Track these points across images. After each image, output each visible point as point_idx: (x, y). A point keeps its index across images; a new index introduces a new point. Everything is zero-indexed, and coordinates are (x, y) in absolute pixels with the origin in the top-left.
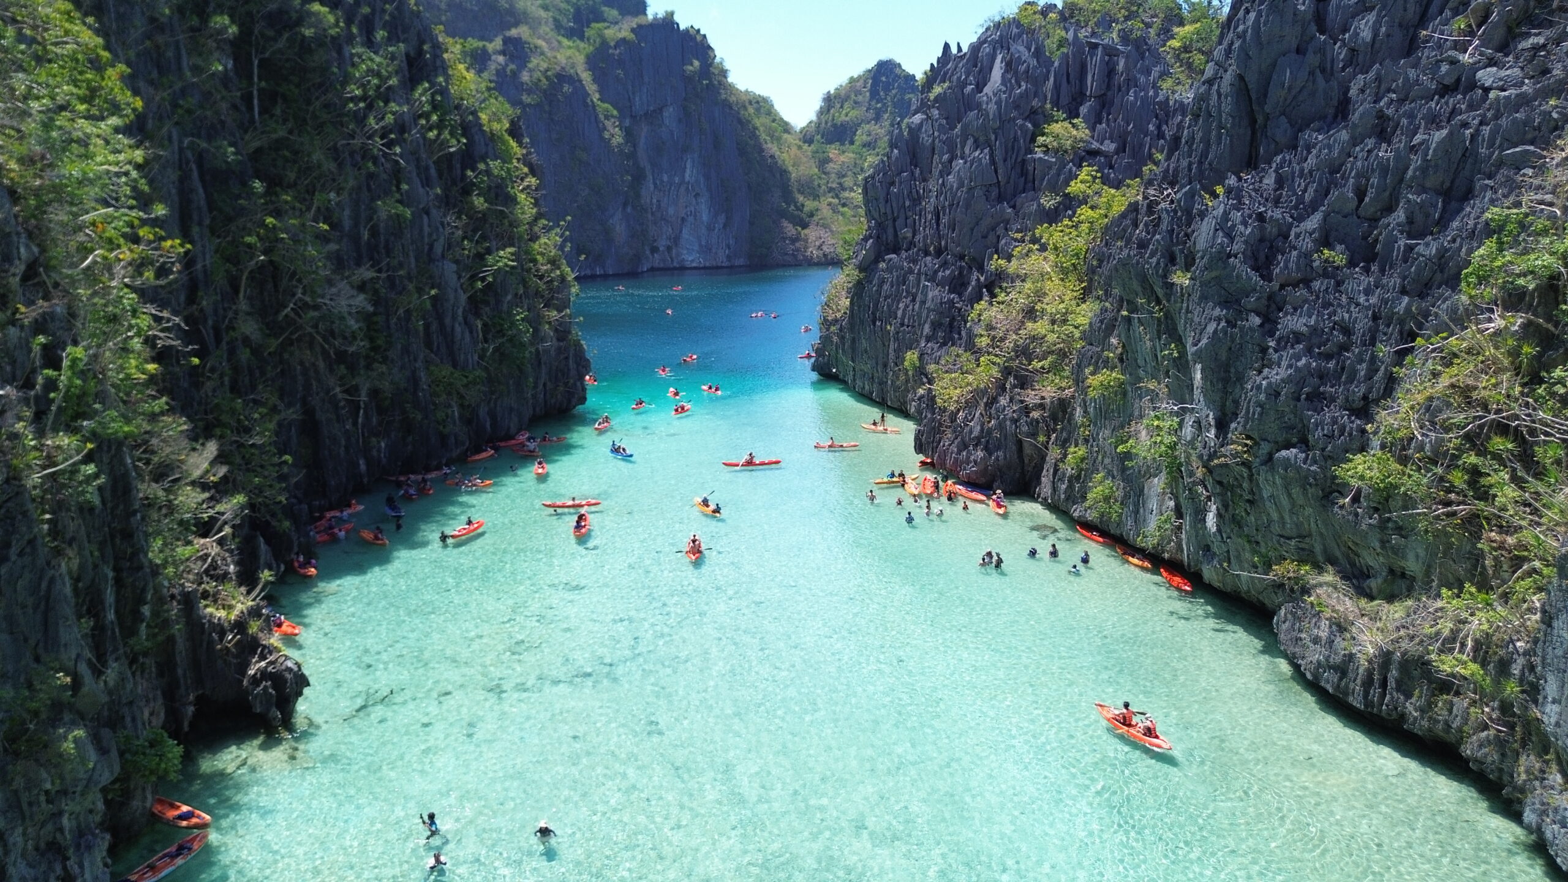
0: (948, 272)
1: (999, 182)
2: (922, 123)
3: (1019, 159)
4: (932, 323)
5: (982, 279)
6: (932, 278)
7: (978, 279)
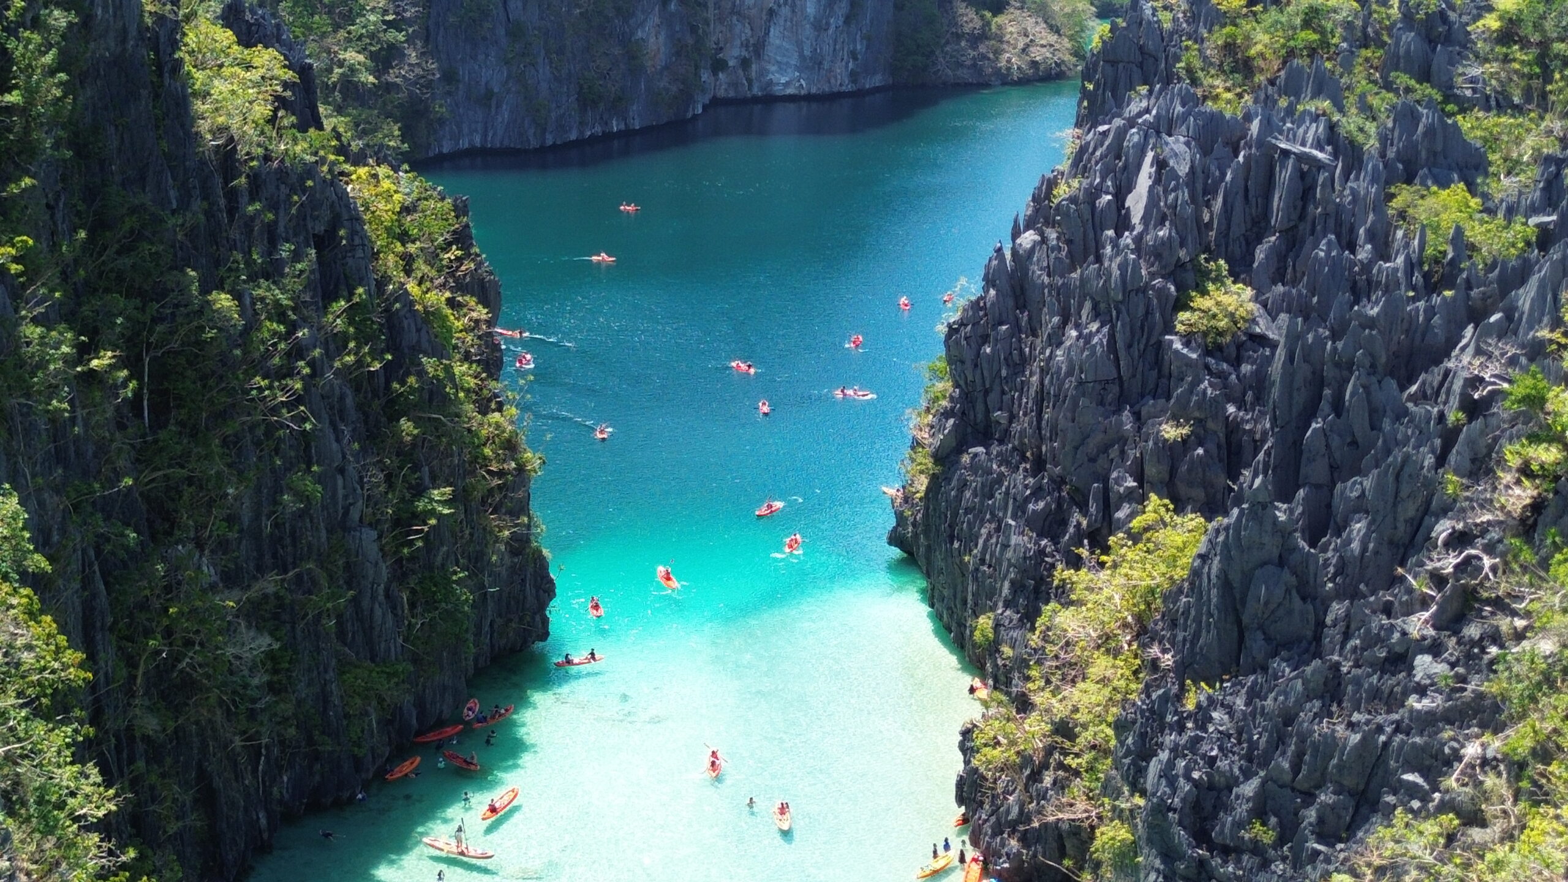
0: (1041, 505)
1: (1120, 377)
2: (1033, 249)
3: (1152, 341)
4: (1012, 582)
5: (1085, 523)
6: (1020, 509)
7: (1079, 524)
